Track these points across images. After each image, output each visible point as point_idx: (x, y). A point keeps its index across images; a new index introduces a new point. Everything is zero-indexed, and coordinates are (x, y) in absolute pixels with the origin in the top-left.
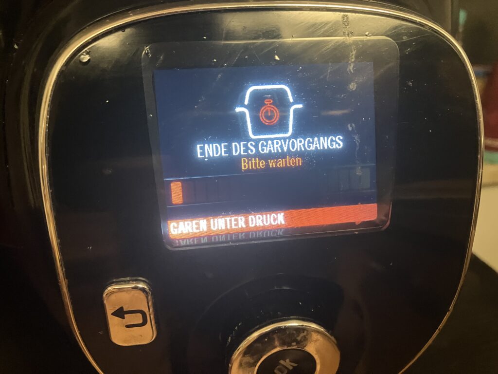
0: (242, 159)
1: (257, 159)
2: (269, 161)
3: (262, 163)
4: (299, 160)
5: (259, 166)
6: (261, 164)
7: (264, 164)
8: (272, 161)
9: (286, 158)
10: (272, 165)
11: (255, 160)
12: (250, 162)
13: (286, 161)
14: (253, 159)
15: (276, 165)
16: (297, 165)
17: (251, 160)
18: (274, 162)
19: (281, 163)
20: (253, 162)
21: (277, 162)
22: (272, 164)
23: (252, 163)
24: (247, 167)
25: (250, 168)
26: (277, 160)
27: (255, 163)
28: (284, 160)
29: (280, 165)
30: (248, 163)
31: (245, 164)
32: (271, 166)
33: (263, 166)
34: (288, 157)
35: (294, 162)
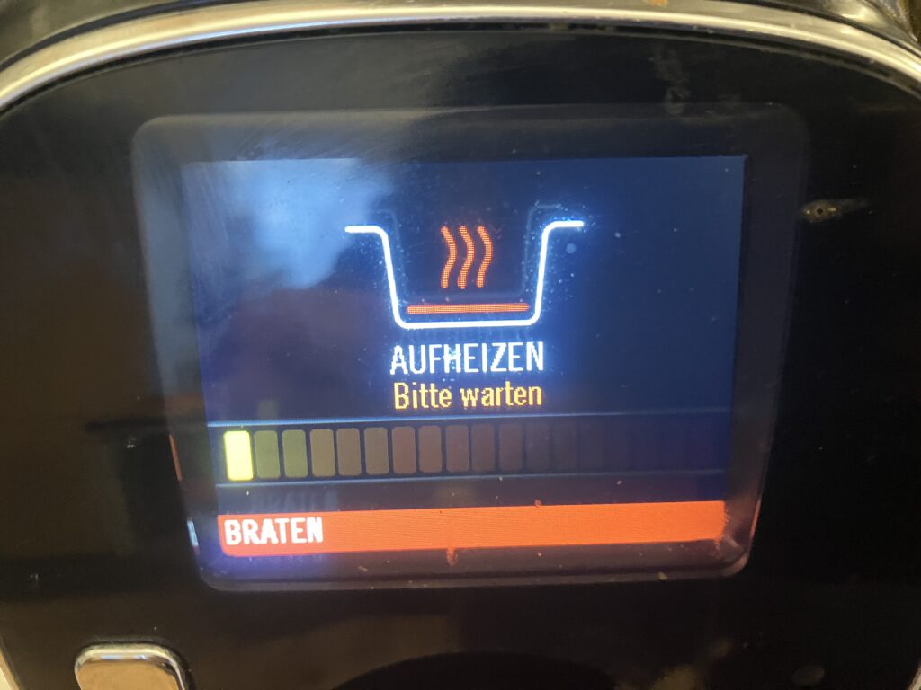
0: (396, 385)
1: (433, 385)
2: (462, 391)
3: (445, 395)
4: (535, 393)
5: (437, 402)
6: (444, 398)
7: (450, 396)
8: (470, 391)
9: (504, 386)
10: (470, 402)
11: (428, 387)
12: (415, 392)
13: (503, 394)
14: (423, 386)
15: (479, 402)
16: (531, 403)
17: (418, 388)
18: (474, 395)
19: (491, 398)
20: (423, 390)
21: (480, 395)
22: (469, 397)
23: (419, 395)
24: (407, 403)
25: (415, 406)
26: (481, 390)
27: (428, 395)
28: (499, 390)
29: (488, 401)
30: (410, 395)
31: (404, 396)
32: (466, 404)
33: (445, 402)
34: (508, 383)
35: (524, 395)
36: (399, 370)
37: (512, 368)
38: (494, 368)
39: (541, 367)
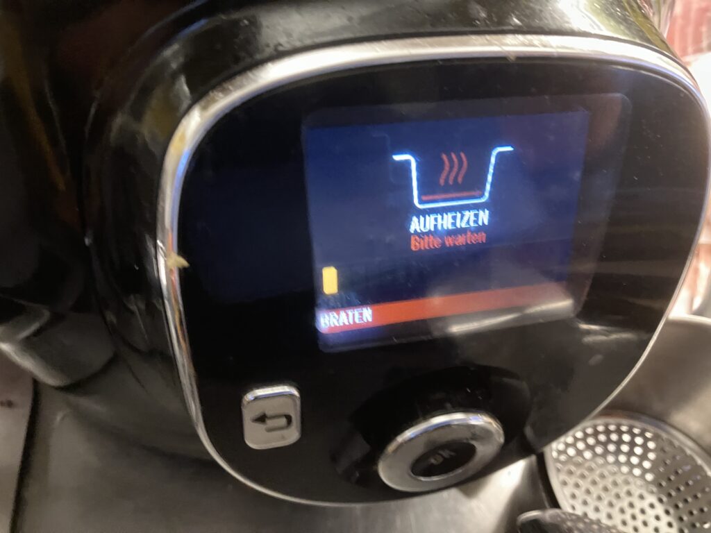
36: (415, 231)
37: (472, 224)
38: (464, 225)
39: (486, 223)
